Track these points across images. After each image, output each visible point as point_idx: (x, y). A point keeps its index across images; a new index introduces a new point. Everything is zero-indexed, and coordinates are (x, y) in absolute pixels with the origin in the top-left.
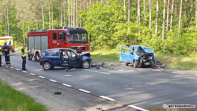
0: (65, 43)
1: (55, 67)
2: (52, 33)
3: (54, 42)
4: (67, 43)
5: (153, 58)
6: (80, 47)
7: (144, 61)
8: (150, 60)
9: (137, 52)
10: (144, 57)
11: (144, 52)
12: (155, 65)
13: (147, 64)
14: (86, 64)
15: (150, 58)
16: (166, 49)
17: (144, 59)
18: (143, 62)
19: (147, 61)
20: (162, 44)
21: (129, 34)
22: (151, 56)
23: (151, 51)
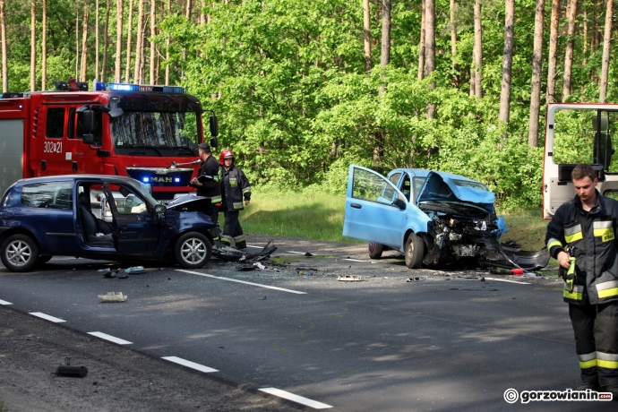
0: (101, 154)
1: (55, 259)
2: (44, 108)
3: (53, 146)
4: (108, 155)
5: (492, 226)
6: (165, 170)
7: (452, 236)
9: (423, 198)
10: (452, 221)
11: (454, 198)
12: (499, 257)
13: (467, 251)
14: (194, 248)
15: (480, 226)
17: (451, 229)
18: (449, 245)
19: (466, 240)
20: (529, 166)
21: (382, 121)
22: (483, 216)
23: (485, 195)
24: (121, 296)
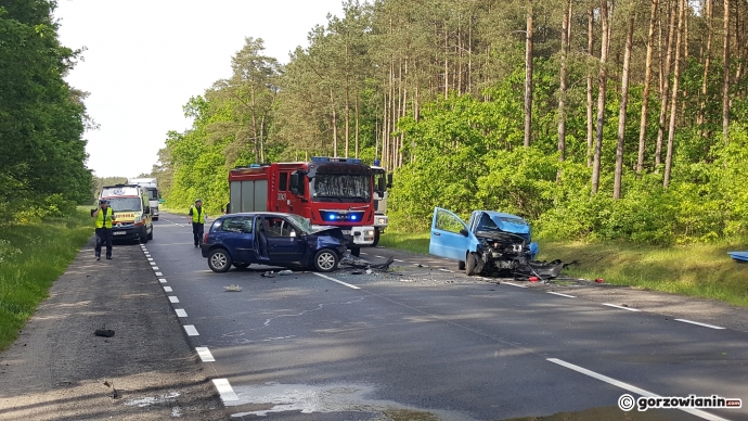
0: (303, 201)
1: (252, 266)
2: (278, 172)
3: (282, 196)
4: (307, 201)
5: (526, 249)
6: (345, 211)
7: (494, 255)
8: (516, 254)
9: (479, 228)
10: (496, 245)
11: (499, 230)
12: (528, 269)
13: (507, 265)
14: (326, 259)
15: (517, 248)
16: (616, 228)
17: (496, 250)
18: (491, 260)
19: (507, 257)
20: (606, 212)
21: (518, 183)
22: (520, 242)
23: (522, 228)
24: (238, 288)
